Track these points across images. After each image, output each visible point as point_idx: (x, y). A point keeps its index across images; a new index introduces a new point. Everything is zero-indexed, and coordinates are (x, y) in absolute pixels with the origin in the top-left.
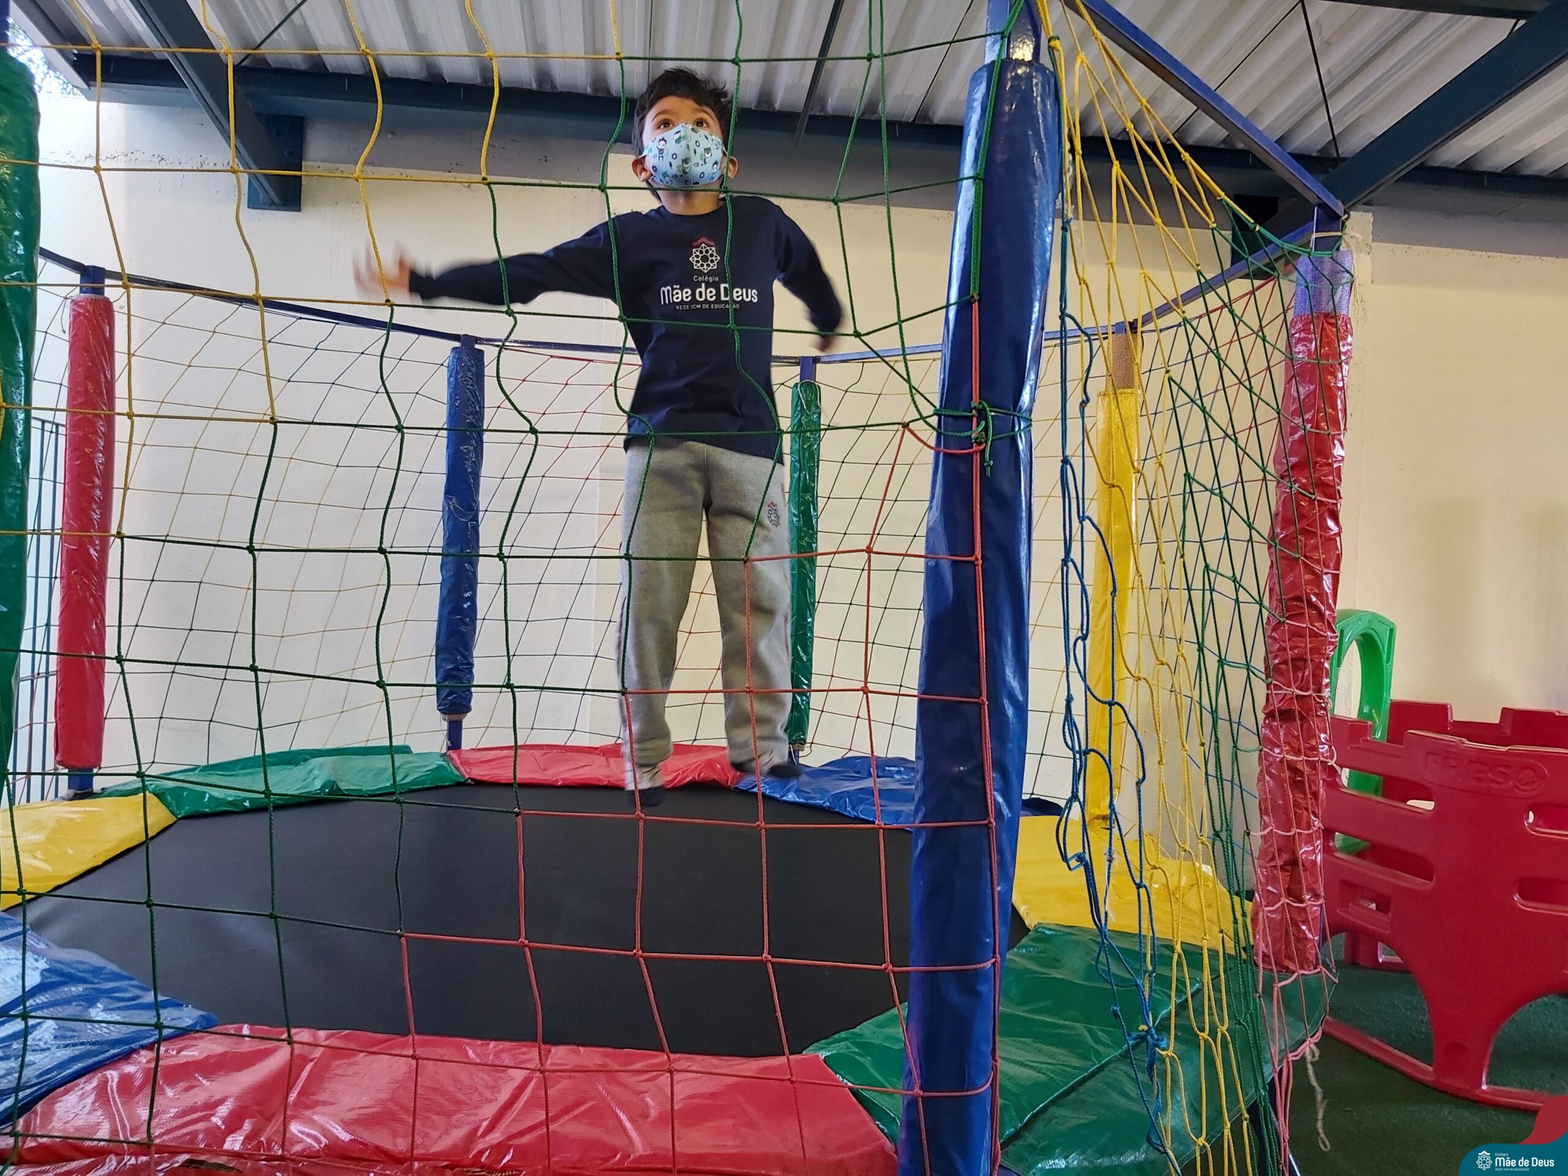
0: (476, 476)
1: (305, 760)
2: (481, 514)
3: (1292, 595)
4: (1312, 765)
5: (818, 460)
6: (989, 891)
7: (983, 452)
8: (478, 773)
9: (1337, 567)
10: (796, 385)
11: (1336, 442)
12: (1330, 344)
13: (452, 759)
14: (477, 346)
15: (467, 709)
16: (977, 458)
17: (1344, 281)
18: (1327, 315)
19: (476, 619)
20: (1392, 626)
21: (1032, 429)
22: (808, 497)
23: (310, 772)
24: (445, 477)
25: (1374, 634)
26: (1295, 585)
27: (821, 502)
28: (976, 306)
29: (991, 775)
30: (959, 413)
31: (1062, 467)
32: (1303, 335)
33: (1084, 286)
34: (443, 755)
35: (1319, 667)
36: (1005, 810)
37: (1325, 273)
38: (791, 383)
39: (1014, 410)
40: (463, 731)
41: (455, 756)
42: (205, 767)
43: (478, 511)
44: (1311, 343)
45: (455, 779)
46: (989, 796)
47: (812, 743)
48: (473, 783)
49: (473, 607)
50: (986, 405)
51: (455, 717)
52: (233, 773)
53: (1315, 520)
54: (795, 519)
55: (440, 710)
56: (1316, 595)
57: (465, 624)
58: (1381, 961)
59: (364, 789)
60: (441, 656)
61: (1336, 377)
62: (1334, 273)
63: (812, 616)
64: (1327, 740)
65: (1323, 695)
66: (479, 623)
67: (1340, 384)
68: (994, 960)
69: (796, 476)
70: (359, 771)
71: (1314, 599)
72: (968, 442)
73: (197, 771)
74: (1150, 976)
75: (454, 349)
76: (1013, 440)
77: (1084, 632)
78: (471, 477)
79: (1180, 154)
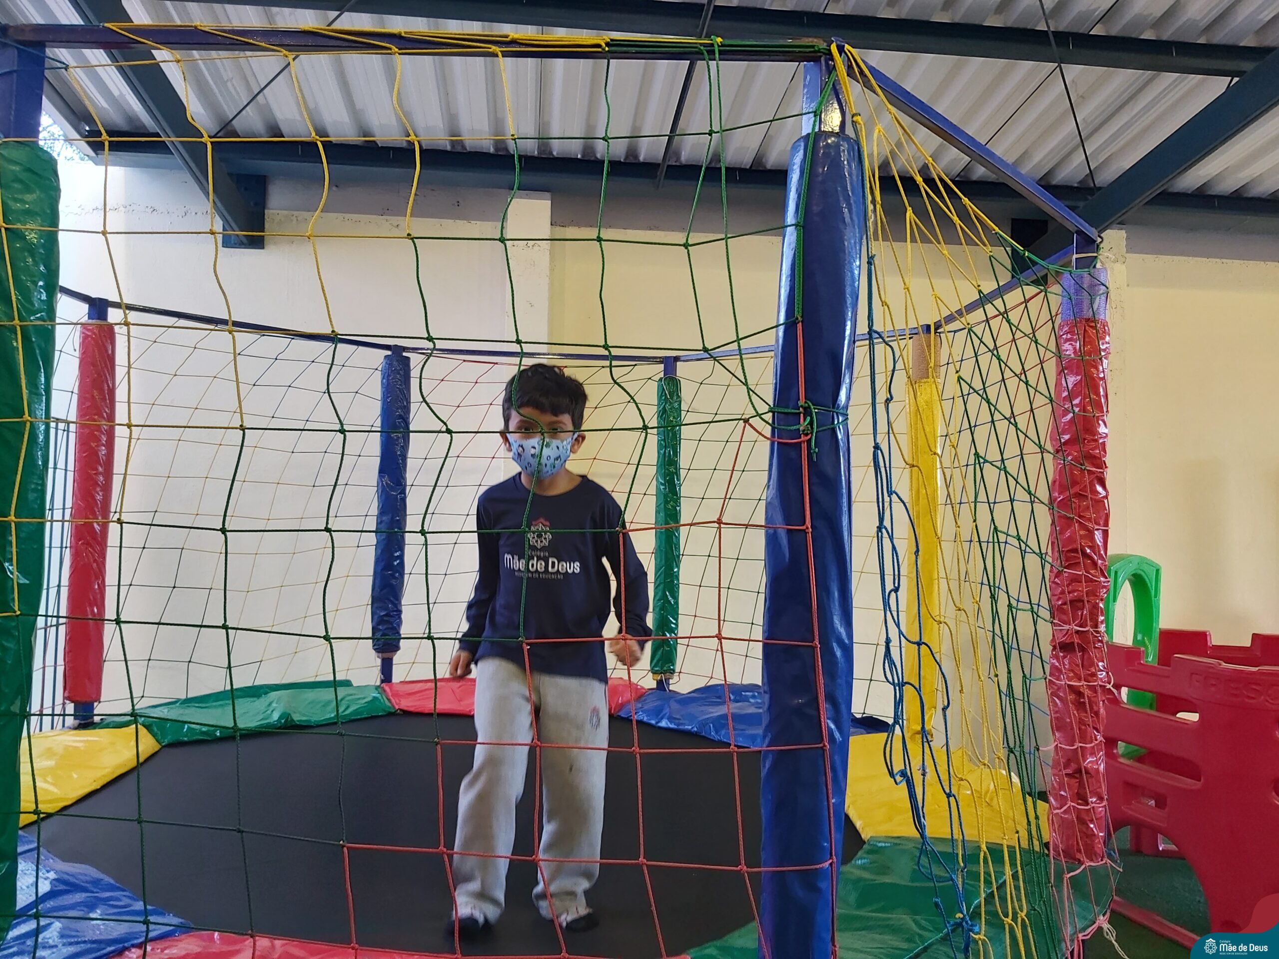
0: (404, 457)
1: (266, 693)
2: (408, 488)
3: (1070, 548)
4: (1093, 689)
5: (680, 439)
6: (826, 803)
7: (809, 441)
8: (407, 704)
9: (1106, 524)
10: (661, 379)
11: (1100, 422)
12: (1091, 343)
13: (385, 691)
14: (404, 354)
15: (397, 648)
16: (804, 446)
17: (1101, 292)
18: (1088, 320)
19: (404, 574)
20: (1158, 567)
21: (849, 422)
22: (672, 469)
23: (270, 704)
24: (379, 459)
25: (1143, 574)
26: (1071, 540)
27: (683, 473)
28: (800, 326)
29: (824, 706)
30: (789, 411)
31: (874, 452)
32: (1069, 336)
33: (886, 307)
34: (377, 688)
35: (1095, 606)
36: (837, 735)
37: (1085, 286)
38: (657, 378)
39: (833, 407)
40: (394, 666)
41: (387, 689)
42: (185, 700)
43: (405, 485)
44: (1076, 342)
45: (388, 709)
46: (823, 724)
47: (680, 672)
48: (402, 713)
49: (402, 564)
50: (810, 404)
51: (387, 655)
52: (207, 705)
53: (1085, 486)
54: (662, 487)
55: (375, 649)
56: (1090, 547)
57: (396, 579)
58: (1161, 849)
59: (314, 719)
60: (375, 605)
61: (1098, 370)
62: (1092, 286)
63: (678, 567)
64: (1104, 668)
65: (1099, 630)
66: (406, 577)
67: (1102, 375)
68: (831, 861)
69: (662, 452)
70: (309, 703)
71: (1088, 551)
72: (797, 434)
73: (178, 704)
74: (962, 871)
75: (386, 357)
76: (834, 432)
77: (896, 585)
78: (400, 458)
79: (961, 199)
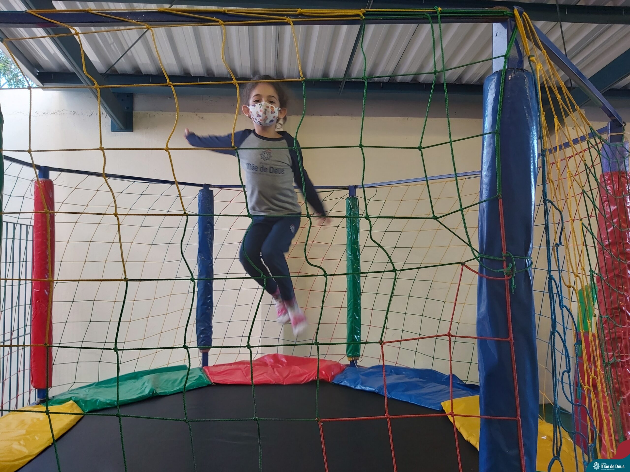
0: (211, 244)
1: (142, 376)
2: (214, 260)
5: (359, 230)
7: (511, 280)
8: (217, 379)
10: (348, 198)
13: (205, 371)
14: (210, 189)
15: (210, 347)
16: (507, 283)
18: (620, 172)
22: (355, 246)
23: (144, 384)
24: (198, 245)
28: (500, 201)
30: (495, 258)
31: (549, 281)
34: (201, 369)
41: (206, 370)
42: (98, 383)
43: (212, 259)
44: (614, 185)
45: (207, 383)
47: (362, 356)
48: (215, 384)
49: (212, 302)
51: (205, 351)
54: (350, 257)
57: (209, 309)
59: (167, 391)
60: (198, 324)
62: (622, 152)
63: (360, 299)
66: (214, 308)
70: (165, 381)
73: (94, 386)
75: (200, 190)
78: (209, 245)
